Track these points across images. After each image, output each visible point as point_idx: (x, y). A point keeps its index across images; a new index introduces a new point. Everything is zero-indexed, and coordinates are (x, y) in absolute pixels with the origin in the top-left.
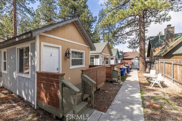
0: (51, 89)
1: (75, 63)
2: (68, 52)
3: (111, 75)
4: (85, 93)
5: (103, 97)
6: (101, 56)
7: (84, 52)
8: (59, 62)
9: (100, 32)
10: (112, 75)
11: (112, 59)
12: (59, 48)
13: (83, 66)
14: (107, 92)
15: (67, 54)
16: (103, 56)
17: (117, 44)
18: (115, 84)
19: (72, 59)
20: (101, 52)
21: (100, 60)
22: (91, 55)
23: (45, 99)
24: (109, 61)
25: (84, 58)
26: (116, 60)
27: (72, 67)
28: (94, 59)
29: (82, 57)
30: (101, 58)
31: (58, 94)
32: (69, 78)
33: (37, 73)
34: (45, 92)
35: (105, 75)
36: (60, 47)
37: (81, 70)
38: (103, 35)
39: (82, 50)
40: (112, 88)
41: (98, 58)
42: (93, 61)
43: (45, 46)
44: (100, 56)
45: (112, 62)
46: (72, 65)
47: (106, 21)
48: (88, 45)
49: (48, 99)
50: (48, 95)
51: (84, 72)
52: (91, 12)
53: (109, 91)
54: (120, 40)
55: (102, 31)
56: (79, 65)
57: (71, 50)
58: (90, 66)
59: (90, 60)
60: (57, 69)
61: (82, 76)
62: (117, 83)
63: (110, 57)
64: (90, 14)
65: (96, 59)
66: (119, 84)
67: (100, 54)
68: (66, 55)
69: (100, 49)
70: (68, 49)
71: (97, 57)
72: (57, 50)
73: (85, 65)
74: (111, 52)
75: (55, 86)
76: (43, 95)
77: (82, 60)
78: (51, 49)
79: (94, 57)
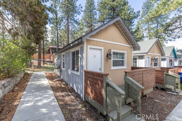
0: (96, 87)
1: (116, 63)
2: (110, 53)
3: (163, 81)
4: (128, 97)
5: (151, 106)
6: (148, 56)
7: (126, 52)
8: (101, 63)
9: (144, 28)
10: (165, 80)
11: (163, 60)
12: (101, 50)
13: (125, 67)
14: (157, 101)
15: (109, 55)
16: (150, 56)
17: (173, 40)
18: (169, 94)
19: (113, 60)
20: (147, 52)
21: (146, 62)
22: (133, 56)
23: (91, 94)
24: (158, 62)
25: (125, 59)
26: (171, 61)
27: (113, 68)
28: (138, 60)
29: (123, 58)
30: (147, 59)
31: (103, 93)
32: (110, 78)
33: (85, 71)
34: (91, 88)
35: (154, 80)
36: (102, 48)
37: (124, 72)
38: (148, 32)
39: (123, 51)
40: (164, 98)
41: (143, 59)
42: (136, 62)
43: (90, 48)
44: (145, 56)
45: (164, 64)
46: (113, 66)
47: (155, 13)
48: (131, 45)
49: (93, 95)
50: (93, 91)
51: (128, 74)
52: (132, 8)
53: (160, 100)
54: (178, 34)
55: (146, 27)
56: (120, 66)
57: (113, 51)
58: (133, 68)
59: (132, 61)
60: (100, 69)
61: (125, 78)
62: (173, 92)
63: (160, 58)
64: (130, 10)
65: (139, 60)
66: (178, 95)
67: (145, 54)
68: (107, 56)
69: (146, 48)
70: (110, 50)
71: (141, 57)
72: (100, 51)
73: (127, 67)
74: (163, 52)
75: (100, 85)
76: (89, 90)
77: (123, 60)
78: (95, 51)
79: (138, 58)
